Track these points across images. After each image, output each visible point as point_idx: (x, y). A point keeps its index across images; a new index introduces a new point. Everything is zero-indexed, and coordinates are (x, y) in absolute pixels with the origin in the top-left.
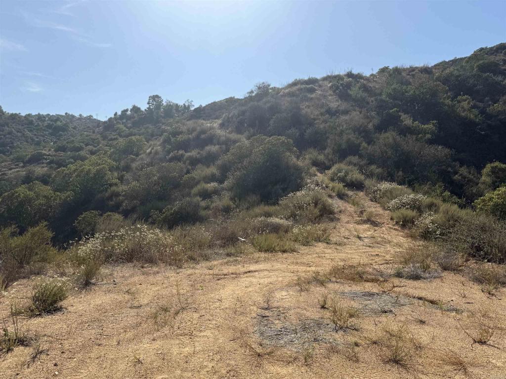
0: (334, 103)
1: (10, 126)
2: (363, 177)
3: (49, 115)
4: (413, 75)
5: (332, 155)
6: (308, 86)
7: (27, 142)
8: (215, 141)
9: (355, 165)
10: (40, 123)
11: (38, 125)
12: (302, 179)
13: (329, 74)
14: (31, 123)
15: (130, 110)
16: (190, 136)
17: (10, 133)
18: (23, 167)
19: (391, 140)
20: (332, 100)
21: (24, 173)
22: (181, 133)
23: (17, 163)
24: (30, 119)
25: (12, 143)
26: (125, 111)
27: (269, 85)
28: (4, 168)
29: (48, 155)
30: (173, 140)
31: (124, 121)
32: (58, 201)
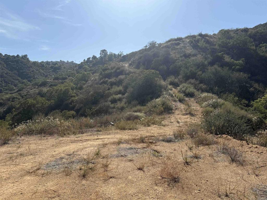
0: (189, 50)
1: (33, 68)
2: (195, 90)
3: (52, 61)
4: (237, 33)
5: (182, 79)
6: (176, 42)
7: (41, 76)
8: (124, 73)
9: (192, 84)
10: (47, 66)
11: (46, 67)
12: (161, 92)
13: (189, 35)
14: (43, 66)
15: (91, 58)
16: (112, 71)
17: (33, 71)
18: (37, 88)
19: (214, 70)
20: (189, 49)
21: (38, 91)
22: (108, 69)
23: (35, 86)
24: (43, 64)
25: (34, 76)
26: (89, 59)
27: (156, 42)
28: (29, 89)
29: (50, 82)
30: (103, 73)
31: (89, 63)
32: (47, 105)
